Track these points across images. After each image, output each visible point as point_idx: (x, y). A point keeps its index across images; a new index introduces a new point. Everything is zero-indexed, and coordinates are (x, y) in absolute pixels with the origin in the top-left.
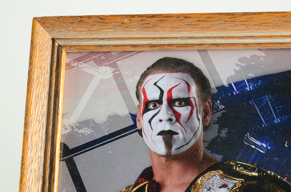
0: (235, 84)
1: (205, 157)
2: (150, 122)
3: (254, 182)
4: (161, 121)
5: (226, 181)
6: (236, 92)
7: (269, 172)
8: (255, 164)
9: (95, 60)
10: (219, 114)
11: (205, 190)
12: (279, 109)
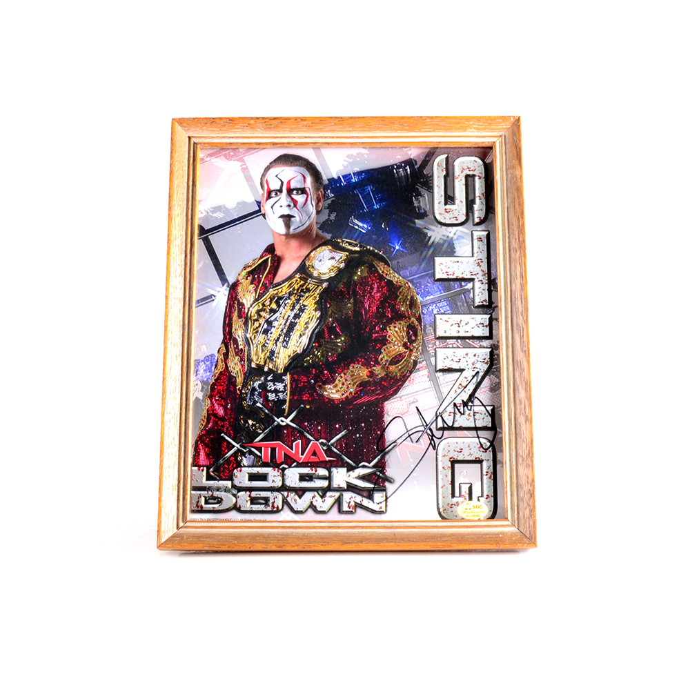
0: (343, 176)
1: (317, 235)
2: (272, 207)
3: (356, 255)
4: (281, 206)
5: (334, 254)
6: (344, 183)
7: (368, 247)
8: (358, 241)
9: (225, 156)
10: (329, 201)
11: (317, 261)
12: (378, 197)
